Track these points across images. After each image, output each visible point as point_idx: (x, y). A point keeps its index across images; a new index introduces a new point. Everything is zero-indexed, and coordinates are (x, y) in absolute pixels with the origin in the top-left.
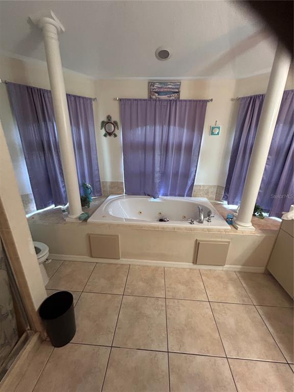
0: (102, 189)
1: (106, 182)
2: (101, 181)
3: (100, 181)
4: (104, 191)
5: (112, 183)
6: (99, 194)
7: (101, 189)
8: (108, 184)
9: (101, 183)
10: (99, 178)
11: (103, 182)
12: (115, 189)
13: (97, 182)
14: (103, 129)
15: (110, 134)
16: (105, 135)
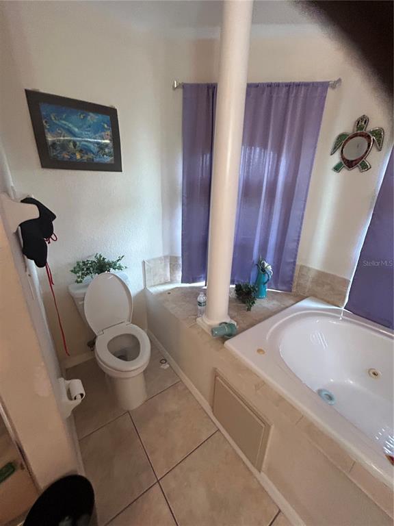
0: (295, 279)
1: (309, 269)
2: (297, 263)
3: (294, 263)
4: (298, 285)
5: (321, 275)
6: (284, 288)
7: (292, 280)
8: (311, 275)
9: (297, 268)
10: (295, 258)
11: (302, 267)
12: (324, 287)
13: (289, 263)
14: (337, 154)
15: (350, 164)
16: (337, 169)
